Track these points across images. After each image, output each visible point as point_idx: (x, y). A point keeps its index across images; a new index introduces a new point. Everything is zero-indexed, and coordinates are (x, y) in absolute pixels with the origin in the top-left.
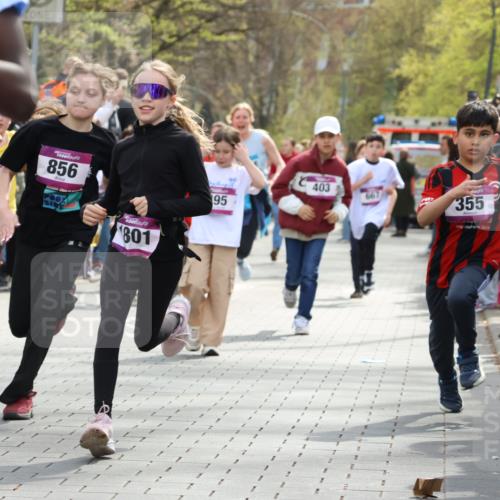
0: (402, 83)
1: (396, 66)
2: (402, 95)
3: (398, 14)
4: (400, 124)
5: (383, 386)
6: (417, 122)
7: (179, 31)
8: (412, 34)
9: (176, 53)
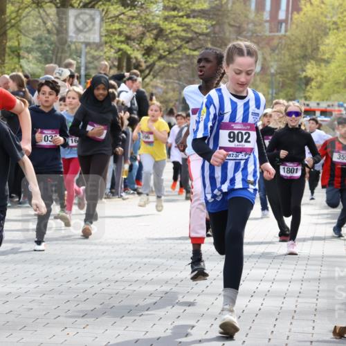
0: (308, 81)
1: (304, 71)
2: (308, 88)
3: (303, 39)
4: (308, 105)
5: (309, 267)
6: (318, 104)
7: (169, 48)
8: (312, 52)
9: (168, 61)
